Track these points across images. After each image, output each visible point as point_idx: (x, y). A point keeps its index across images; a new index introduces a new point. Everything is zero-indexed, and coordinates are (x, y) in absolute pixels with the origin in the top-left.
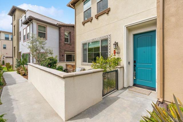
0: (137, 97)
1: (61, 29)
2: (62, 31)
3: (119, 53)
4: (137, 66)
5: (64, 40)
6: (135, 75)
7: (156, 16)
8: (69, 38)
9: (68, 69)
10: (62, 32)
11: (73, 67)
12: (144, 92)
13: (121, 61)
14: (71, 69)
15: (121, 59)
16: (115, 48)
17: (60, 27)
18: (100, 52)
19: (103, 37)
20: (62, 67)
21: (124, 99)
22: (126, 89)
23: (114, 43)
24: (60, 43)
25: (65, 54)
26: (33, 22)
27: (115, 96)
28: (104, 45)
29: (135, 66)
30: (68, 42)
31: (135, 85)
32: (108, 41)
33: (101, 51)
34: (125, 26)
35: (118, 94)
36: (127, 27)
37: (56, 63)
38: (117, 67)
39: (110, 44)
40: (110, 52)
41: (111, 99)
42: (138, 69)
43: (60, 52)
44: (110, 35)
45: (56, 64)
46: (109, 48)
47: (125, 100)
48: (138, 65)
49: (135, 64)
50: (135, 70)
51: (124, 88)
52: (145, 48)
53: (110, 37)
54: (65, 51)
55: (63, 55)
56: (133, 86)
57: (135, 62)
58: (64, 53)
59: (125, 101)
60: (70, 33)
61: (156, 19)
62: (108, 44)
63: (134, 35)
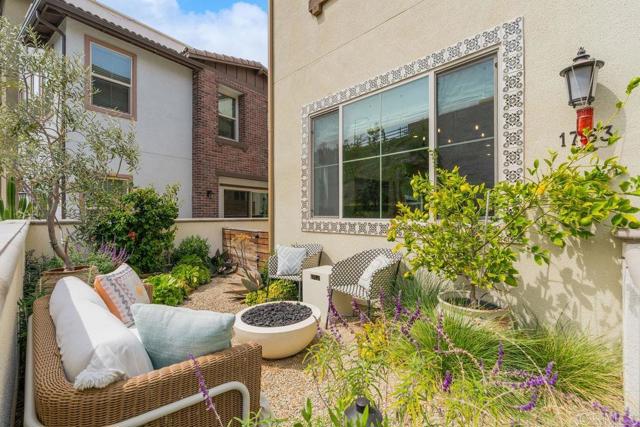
1: (201, 74)
2: (206, 87)
5: (213, 125)
8: (237, 119)
9: (233, 252)
10: (204, 90)
11: (256, 243)
14: (248, 255)
17: (195, 65)
18: (432, 147)
20: (204, 242)
24: (196, 137)
25: (221, 190)
26: (65, 28)
30: (233, 137)
32: (502, 66)
33: (438, 144)
37: (172, 223)
43: (197, 175)
45: (172, 228)
53: (512, 37)
54: (219, 174)
55: (209, 193)
58: (216, 185)
60: (241, 98)
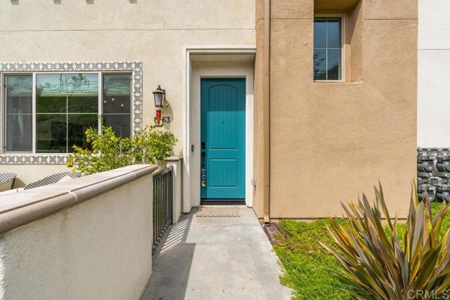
0: (227, 228)
3: (168, 120)
4: (209, 155)
6: (204, 178)
7: (255, 47)
12: (230, 213)
13: (177, 143)
15: (176, 137)
16: (158, 103)
18: (100, 113)
19: (112, 65)
21: (205, 244)
22: (188, 215)
23: (155, 90)
27: (178, 244)
28: (114, 90)
29: (203, 155)
31: (204, 201)
32: (134, 81)
33: (104, 111)
34: (187, 49)
35: (181, 235)
36: (191, 54)
38: (168, 158)
39: (137, 90)
40: (137, 116)
41: (174, 256)
42: (210, 161)
44: (138, 65)
46: (134, 103)
47: (211, 244)
48: (209, 151)
49: (203, 151)
50: (203, 165)
51: (184, 215)
52: (225, 112)
53: (138, 70)
56: (201, 204)
57: (203, 145)
59: (214, 248)
61: (255, 54)
62: (129, 90)
63: (203, 80)
